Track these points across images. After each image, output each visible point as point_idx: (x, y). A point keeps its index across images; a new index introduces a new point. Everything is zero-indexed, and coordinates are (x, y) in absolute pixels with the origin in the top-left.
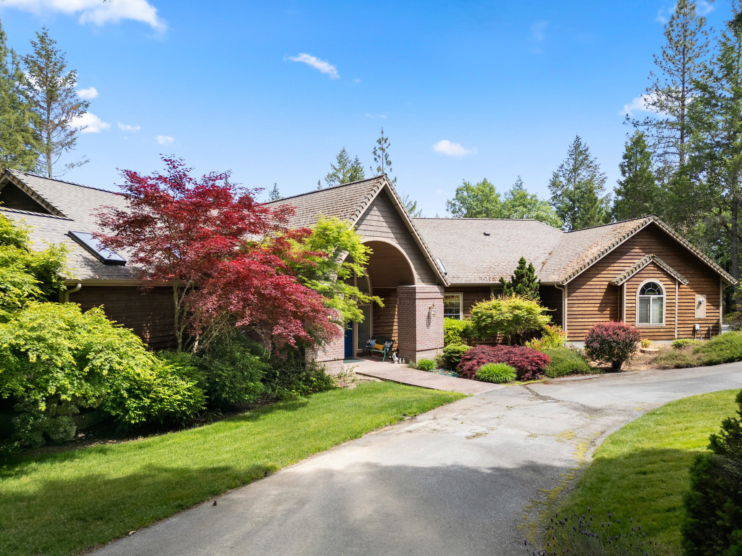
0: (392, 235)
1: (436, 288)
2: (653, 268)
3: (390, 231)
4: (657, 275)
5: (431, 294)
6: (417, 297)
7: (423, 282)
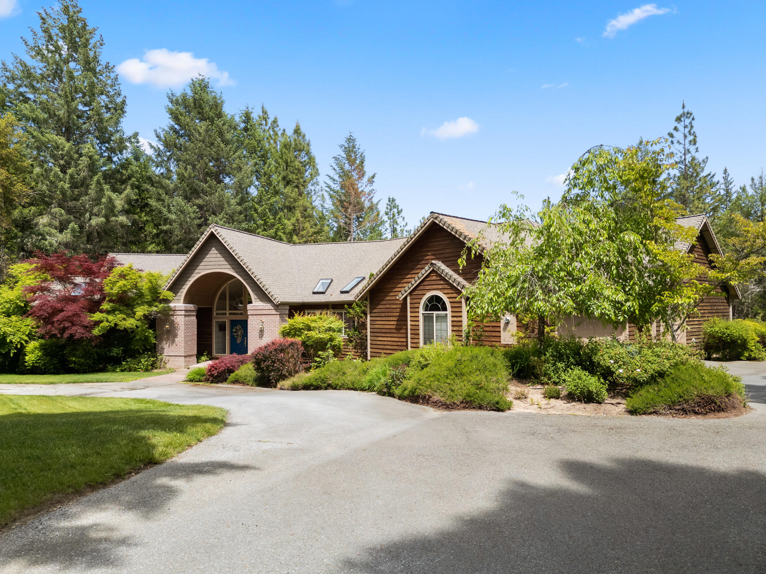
0: (229, 266)
1: (269, 306)
2: (435, 278)
3: (227, 263)
4: (440, 287)
5: (264, 311)
6: (249, 314)
7: (261, 301)
